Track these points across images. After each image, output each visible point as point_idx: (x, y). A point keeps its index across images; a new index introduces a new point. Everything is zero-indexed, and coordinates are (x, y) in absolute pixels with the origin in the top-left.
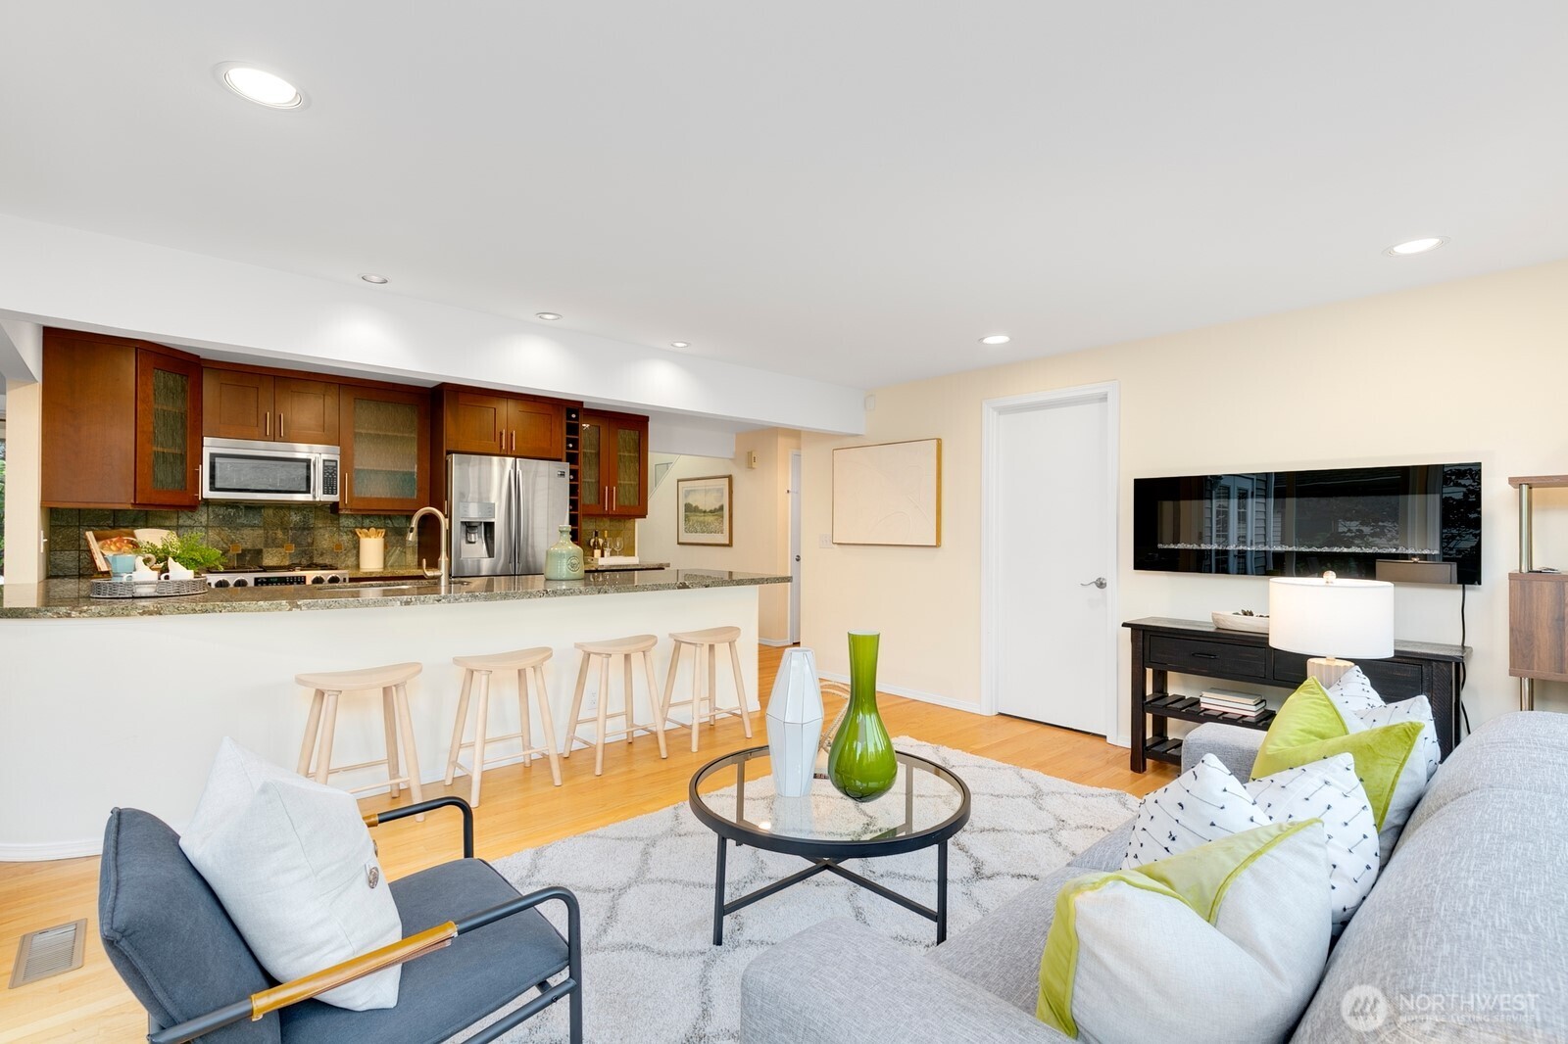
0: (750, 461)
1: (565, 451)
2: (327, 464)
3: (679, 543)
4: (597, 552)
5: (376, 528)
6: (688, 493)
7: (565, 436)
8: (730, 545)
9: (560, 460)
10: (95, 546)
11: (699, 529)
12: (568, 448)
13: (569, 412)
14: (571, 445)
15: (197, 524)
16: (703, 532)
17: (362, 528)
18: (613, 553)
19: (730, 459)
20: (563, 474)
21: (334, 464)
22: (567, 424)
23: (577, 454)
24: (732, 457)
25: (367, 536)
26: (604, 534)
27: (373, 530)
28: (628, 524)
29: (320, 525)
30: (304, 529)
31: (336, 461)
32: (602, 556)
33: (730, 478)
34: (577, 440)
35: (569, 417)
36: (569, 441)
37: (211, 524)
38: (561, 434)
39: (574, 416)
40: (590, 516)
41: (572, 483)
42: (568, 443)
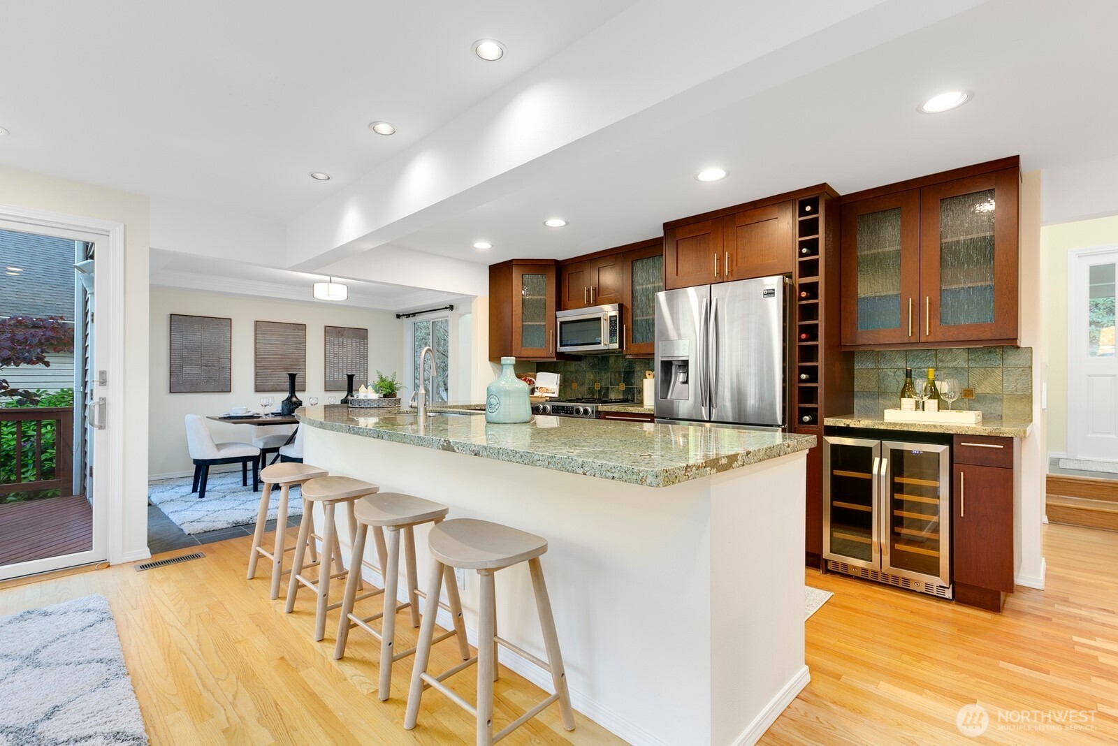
1: (794, 260)
2: (611, 319)
7: (798, 240)
12: (801, 255)
13: (802, 205)
14: (804, 251)
21: (615, 319)
22: (800, 223)
31: (616, 316)
32: (921, 408)
35: (802, 213)
36: (802, 245)
38: (792, 239)
39: (808, 209)
41: (804, 302)
42: (801, 248)
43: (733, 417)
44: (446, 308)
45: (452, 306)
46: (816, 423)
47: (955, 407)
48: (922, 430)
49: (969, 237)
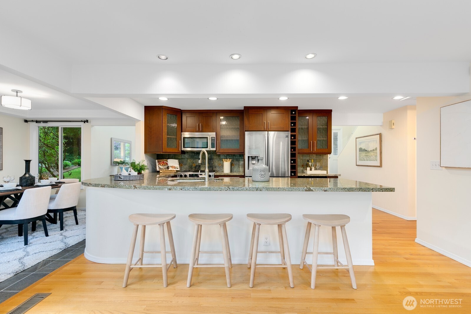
0: (391, 125)
1: (290, 127)
2: (212, 138)
3: (356, 165)
4: (308, 169)
5: (229, 159)
6: (360, 143)
7: (290, 121)
8: (381, 166)
9: (288, 131)
10: (157, 164)
11: (365, 159)
12: (291, 126)
13: (292, 111)
14: (292, 125)
15: (185, 158)
16: (368, 160)
17: (225, 159)
18: (316, 169)
19: (381, 126)
20: (287, 137)
21: (214, 138)
22: (291, 116)
23: (296, 128)
24: (381, 125)
25: (226, 161)
26: (312, 161)
27: (228, 159)
28: (325, 157)
29: (215, 158)
30: (211, 159)
31: (215, 137)
32: (311, 170)
33: (380, 135)
34: (295, 122)
35: (292, 113)
36: (292, 123)
37: (189, 158)
38: (288, 121)
39: (294, 113)
40: (303, 153)
41: (292, 140)
42: (291, 124)
43: (276, 175)
44: (82, 121)
45: (88, 121)
46: (295, 175)
47: (319, 169)
48: (321, 176)
49: (323, 127)
